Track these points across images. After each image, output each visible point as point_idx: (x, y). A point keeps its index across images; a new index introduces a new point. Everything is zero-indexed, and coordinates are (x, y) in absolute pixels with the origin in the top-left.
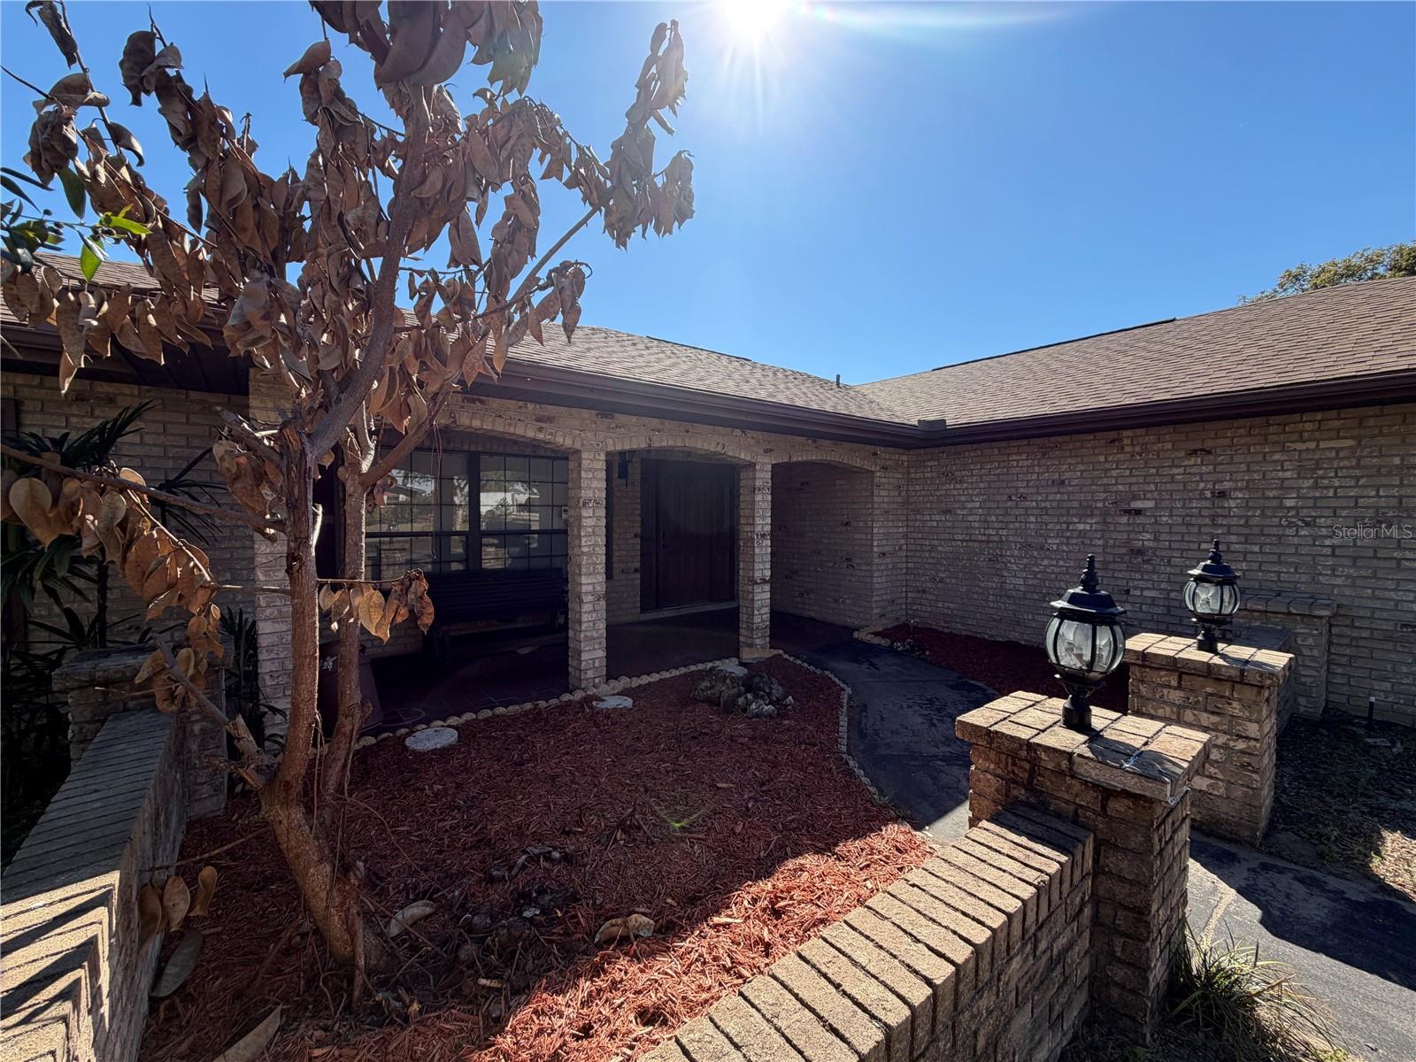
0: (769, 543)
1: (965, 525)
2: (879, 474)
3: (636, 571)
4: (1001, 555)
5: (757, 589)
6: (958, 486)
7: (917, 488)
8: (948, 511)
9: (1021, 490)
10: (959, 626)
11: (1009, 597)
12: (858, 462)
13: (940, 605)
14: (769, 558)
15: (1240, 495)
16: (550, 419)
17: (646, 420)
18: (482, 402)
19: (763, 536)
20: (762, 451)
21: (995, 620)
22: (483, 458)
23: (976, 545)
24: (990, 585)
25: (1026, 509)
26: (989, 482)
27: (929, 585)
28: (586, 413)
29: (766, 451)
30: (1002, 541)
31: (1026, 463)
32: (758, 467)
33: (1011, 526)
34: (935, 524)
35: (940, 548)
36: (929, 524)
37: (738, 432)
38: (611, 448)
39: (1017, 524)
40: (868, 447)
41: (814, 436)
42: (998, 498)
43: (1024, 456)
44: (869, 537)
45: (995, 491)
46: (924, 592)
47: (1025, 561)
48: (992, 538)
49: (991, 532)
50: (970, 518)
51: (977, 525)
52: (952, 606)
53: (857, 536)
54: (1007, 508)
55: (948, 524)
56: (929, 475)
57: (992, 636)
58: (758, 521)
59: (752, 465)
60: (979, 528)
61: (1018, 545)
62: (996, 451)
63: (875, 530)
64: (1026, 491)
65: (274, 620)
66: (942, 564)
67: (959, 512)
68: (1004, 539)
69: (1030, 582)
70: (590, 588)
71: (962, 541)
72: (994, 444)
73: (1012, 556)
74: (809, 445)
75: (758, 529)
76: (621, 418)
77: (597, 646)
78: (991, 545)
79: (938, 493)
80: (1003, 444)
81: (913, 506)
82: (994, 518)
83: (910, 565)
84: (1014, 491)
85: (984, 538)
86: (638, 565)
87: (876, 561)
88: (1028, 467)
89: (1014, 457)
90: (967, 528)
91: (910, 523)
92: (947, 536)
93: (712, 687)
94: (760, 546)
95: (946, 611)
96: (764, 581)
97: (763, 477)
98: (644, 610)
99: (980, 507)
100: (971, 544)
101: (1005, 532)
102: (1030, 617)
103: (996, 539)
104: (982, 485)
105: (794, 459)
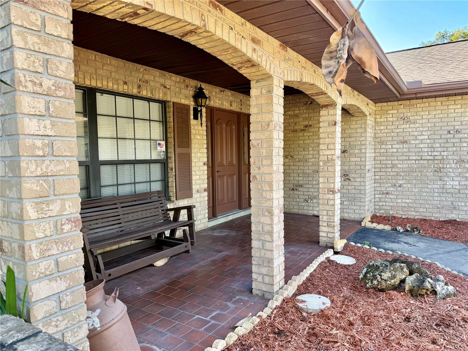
1: (417, 150)
2: (368, 118)
3: (205, 190)
4: (443, 168)
5: (337, 197)
6: (412, 126)
7: (382, 128)
8: (405, 142)
9: (457, 127)
10: (413, 213)
11: (448, 193)
13: (400, 201)
20: (338, 95)
21: (438, 208)
23: (426, 162)
24: (435, 186)
25: (461, 139)
26: (435, 123)
27: (391, 189)
30: (443, 159)
31: (460, 110)
32: (337, 106)
33: (450, 149)
34: (395, 150)
35: (399, 166)
36: (391, 150)
39: (454, 149)
42: (441, 132)
43: (459, 106)
45: (439, 128)
46: (387, 194)
47: (460, 170)
48: (436, 158)
49: (436, 154)
50: (421, 146)
51: (426, 150)
52: (408, 201)
54: (447, 139)
55: (405, 150)
56: (391, 119)
57: (437, 217)
60: (428, 152)
61: (455, 161)
62: (439, 104)
64: (461, 127)
66: (401, 175)
67: (413, 142)
68: (445, 157)
69: (463, 183)
71: (415, 160)
72: (437, 99)
73: (451, 168)
78: (436, 162)
79: (397, 131)
80: (444, 99)
81: (379, 139)
82: (438, 145)
83: (377, 177)
84: (452, 128)
85: (431, 158)
88: (462, 113)
89: (452, 107)
90: (419, 152)
91: (377, 151)
92: (405, 158)
95: (404, 205)
97: (339, 114)
99: (429, 139)
100: (422, 162)
101: (445, 154)
102: (463, 204)
103: (440, 158)
104: (429, 125)
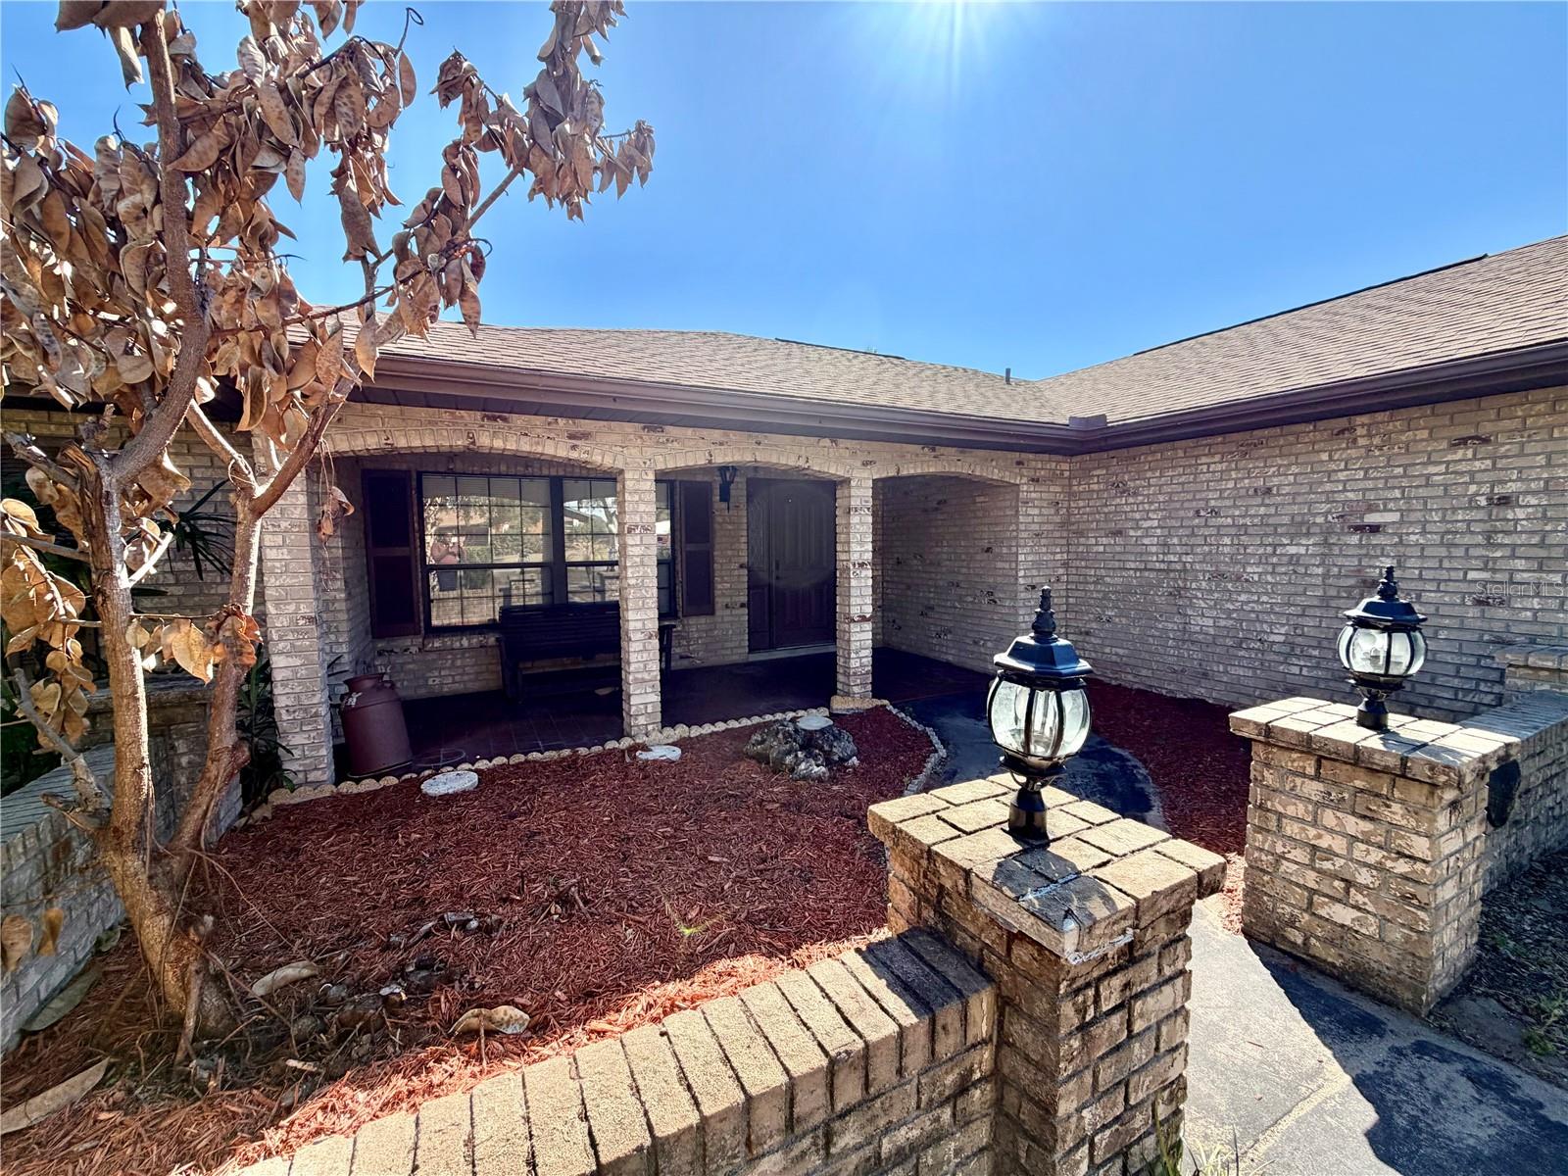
0: (870, 573)
1: (1138, 549)
2: (1025, 488)
3: (742, 605)
4: (1185, 588)
5: (855, 628)
6: (1131, 500)
7: (1081, 503)
8: (1118, 533)
9: (1213, 503)
10: (1130, 677)
11: (1193, 642)
12: (996, 475)
13: (1107, 650)
14: (870, 591)
15: (1534, 501)
16: (585, 436)
17: (705, 432)
18: (505, 420)
19: (862, 565)
20: (859, 464)
21: (1175, 672)
22: (568, 485)
23: (1152, 575)
24: (1170, 626)
25: (1219, 527)
26: (1171, 493)
27: (1094, 625)
28: (629, 427)
29: (865, 464)
30: (1185, 570)
31: (1219, 467)
32: (853, 483)
33: (1199, 550)
34: (1101, 549)
35: (1108, 580)
36: (1095, 549)
37: (826, 442)
38: (661, 466)
39: (1206, 548)
40: (1009, 455)
41: (933, 444)
42: (1182, 513)
43: (1217, 458)
44: (1014, 565)
45: (1178, 505)
46: (1087, 633)
47: (1216, 595)
48: (1173, 566)
49: (1172, 558)
50: (1146, 541)
51: (1154, 549)
52: (1121, 651)
53: (1000, 565)
54: (1193, 527)
55: (1118, 549)
56: (1095, 487)
57: (1171, 691)
58: (854, 547)
59: (846, 482)
60: (1157, 554)
61: (1207, 576)
62: (1181, 453)
63: (1021, 558)
64: (1219, 503)
65: (288, 654)
66: (1110, 599)
67: (1132, 533)
68: (1188, 566)
69: (1223, 623)
70: (639, 625)
71: (1136, 570)
72: (1178, 444)
73: (1199, 589)
74: (925, 455)
75: (855, 557)
76: (672, 430)
77: (649, 690)
78: (1172, 575)
79: (1106, 510)
80: (1190, 443)
81: (1074, 527)
82: (1175, 541)
83: (1071, 600)
84: (1202, 504)
85: (1162, 566)
86: (745, 599)
87: (1023, 595)
88: (1222, 472)
89: (1204, 460)
90: (1142, 554)
91: (1072, 549)
92: (1117, 564)
93: (763, 742)
94: (857, 577)
95: (1114, 658)
96: (863, 619)
97: (860, 496)
98: (751, 650)
99: (1159, 527)
100: (1146, 574)
101: (1189, 559)
102: (1221, 669)
103: (1178, 567)
104: (1161, 498)
105: (904, 473)
